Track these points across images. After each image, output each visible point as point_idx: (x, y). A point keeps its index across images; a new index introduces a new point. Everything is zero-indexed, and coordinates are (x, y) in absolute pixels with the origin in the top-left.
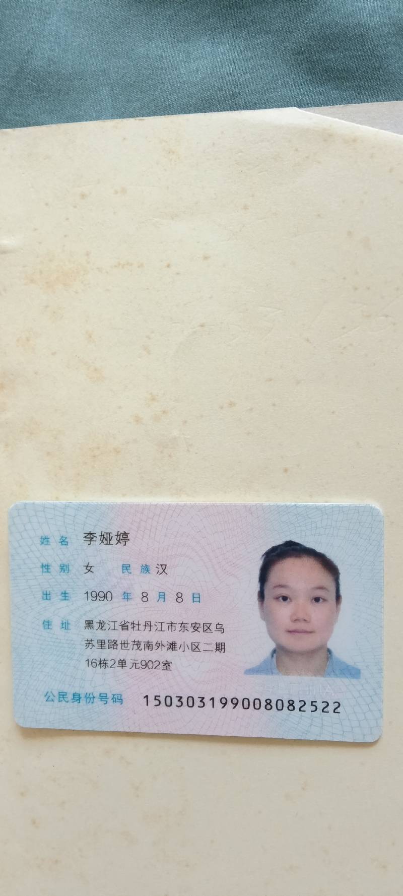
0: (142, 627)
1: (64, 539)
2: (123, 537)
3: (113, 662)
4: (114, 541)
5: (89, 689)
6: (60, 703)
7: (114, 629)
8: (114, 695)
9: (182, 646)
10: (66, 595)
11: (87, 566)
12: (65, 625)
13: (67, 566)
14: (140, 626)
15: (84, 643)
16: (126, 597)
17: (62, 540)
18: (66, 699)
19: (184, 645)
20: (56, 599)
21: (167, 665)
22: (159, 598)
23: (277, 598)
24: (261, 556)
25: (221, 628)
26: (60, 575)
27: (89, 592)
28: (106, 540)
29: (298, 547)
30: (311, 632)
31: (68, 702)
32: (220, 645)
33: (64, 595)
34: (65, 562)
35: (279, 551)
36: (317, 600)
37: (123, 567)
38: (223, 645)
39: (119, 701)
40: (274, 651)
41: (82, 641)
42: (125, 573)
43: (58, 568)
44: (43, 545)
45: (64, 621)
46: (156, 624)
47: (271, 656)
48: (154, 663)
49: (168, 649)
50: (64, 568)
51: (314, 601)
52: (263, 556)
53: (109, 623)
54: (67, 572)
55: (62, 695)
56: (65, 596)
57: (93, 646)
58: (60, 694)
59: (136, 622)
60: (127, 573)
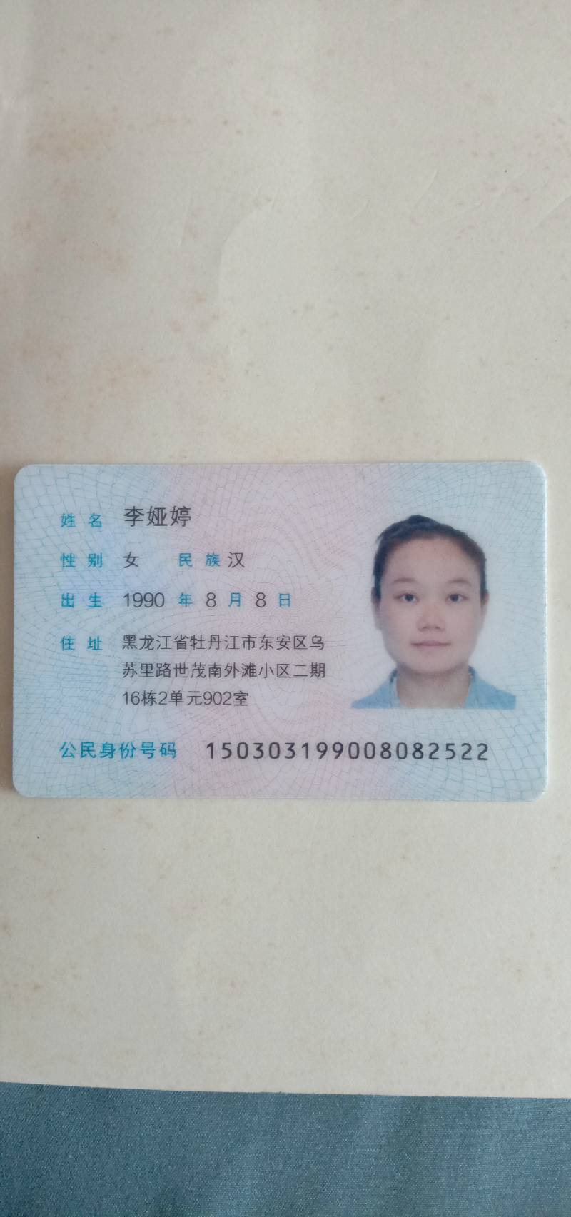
0: (206, 644)
1: (96, 517)
2: (182, 515)
3: (163, 696)
4: (168, 520)
5: (126, 737)
6: (84, 758)
7: (166, 648)
8: (163, 744)
9: (264, 671)
10: (97, 599)
11: (129, 557)
12: (94, 644)
13: (100, 557)
14: (203, 643)
15: (121, 669)
16: (184, 601)
17: (93, 520)
18: (93, 753)
19: (266, 670)
20: (81, 604)
21: (241, 698)
22: (232, 601)
23: (398, 598)
24: (377, 538)
25: (319, 642)
26: (89, 570)
27: (131, 594)
28: (157, 518)
29: (427, 525)
30: (444, 645)
31: (94, 757)
32: (318, 667)
33: (93, 599)
34: (97, 552)
35: (401, 530)
36: (454, 598)
37: (180, 557)
38: (323, 666)
39: (170, 752)
40: (394, 674)
41: (118, 666)
42: (183, 567)
43: (86, 562)
44: (65, 526)
45: (92, 639)
46: (227, 639)
47: (389, 682)
48: (223, 696)
49: (243, 675)
50: (95, 560)
51: (449, 600)
52: (379, 537)
53: (158, 638)
54: (99, 565)
55: (87, 749)
56: (95, 599)
58: (84, 745)
59: (198, 637)
60: (185, 566)
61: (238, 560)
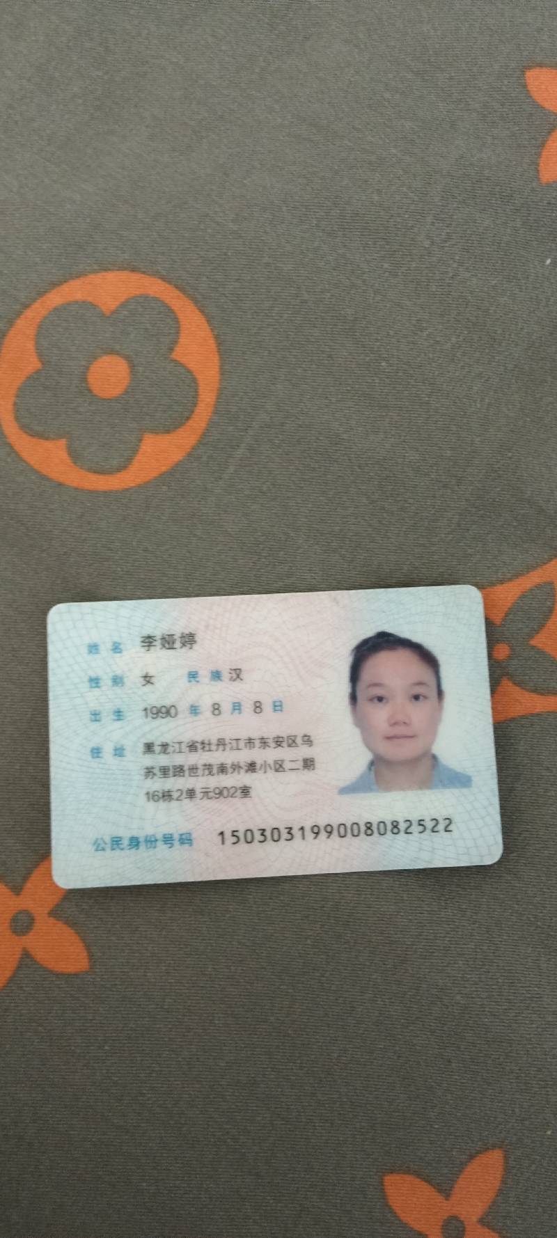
0: (214, 747)
1: (117, 645)
2: (189, 640)
3: (179, 794)
4: (177, 645)
5: (149, 830)
6: (114, 851)
7: (180, 752)
8: (181, 835)
9: (263, 767)
10: (121, 714)
11: (145, 677)
12: (119, 752)
13: (121, 678)
14: (211, 746)
15: (143, 772)
16: (194, 711)
17: (114, 647)
18: (122, 846)
19: (265, 766)
20: (107, 718)
21: (246, 791)
22: (234, 709)
23: (371, 700)
24: (351, 652)
25: (308, 740)
26: (112, 690)
27: (149, 707)
28: (169, 643)
29: (392, 639)
30: (412, 737)
31: (122, 849)
32: (309, 761)
33: (117, 714)
34: (119, 673)
35: (370, 644)
36: (416, 697)
37: (190, 675)
38: (313, 760)
39: (187, 842)
40: (372, 763)
41: (140, 770)
42: (191, 683)
43: (110, 683)
44: (91, 654)
45: (118, 747)
46: (231, 742)
47: (368, 770)
48: (230, 790)
49: (247, 771)
50: (117, 681)
51: (413, 700)
52: (353, 650)
53: (173, 744)
54: (121, 685)
55: (116, 842)
56: (119, 714)
57: (154, 774)
58: (114, 839)
59: (206, 742)
60: (194, 683)
61: (237, 674)
